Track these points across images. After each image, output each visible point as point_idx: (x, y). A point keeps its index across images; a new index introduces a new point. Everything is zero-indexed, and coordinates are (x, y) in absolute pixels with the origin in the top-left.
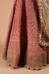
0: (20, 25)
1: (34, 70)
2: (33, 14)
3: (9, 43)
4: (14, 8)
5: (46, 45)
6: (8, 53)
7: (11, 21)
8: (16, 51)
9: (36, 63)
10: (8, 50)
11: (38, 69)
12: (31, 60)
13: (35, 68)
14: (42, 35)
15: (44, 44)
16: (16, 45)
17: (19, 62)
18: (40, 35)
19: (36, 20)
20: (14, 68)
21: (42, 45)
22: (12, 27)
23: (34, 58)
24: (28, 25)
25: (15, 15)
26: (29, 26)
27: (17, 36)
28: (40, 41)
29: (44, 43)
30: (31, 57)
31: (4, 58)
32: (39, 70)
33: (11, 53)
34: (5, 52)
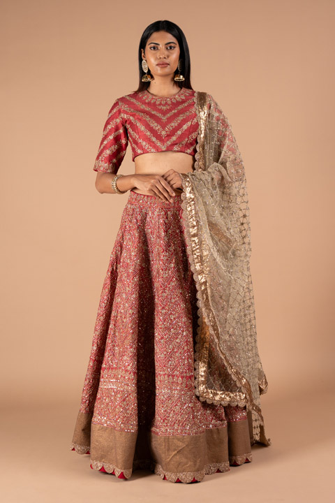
0: (136, 337)
1: (178, 481)
2: (173, 301)
3: (99, 396)
4: (111, 273)
5: (222, 399)
6: (95, 428)
7: (102, 318)
8: (126, 421)
9: (184, 460)
10: (95, 420)
11: (191, 479)
12: (168, 450)
13: (181, 476)
14: (209, 367)
15: (217, 398)
16: (124, 400)
17: (134, 460)
18: (202, 369)
19: (184, 319)
20: (122, 476)
21: (209, 402)
22: (109, 341)
23: (175, 441)
24: (158, 335)
25: (117, 300)
26: (162, 338)
27: (126, 371)
28: (202, 388)
29: (215, 394)
30: (167, 440)
31: (78, 448)
32: (194, 482)
33: (107, 428)
34: (82, 426)
